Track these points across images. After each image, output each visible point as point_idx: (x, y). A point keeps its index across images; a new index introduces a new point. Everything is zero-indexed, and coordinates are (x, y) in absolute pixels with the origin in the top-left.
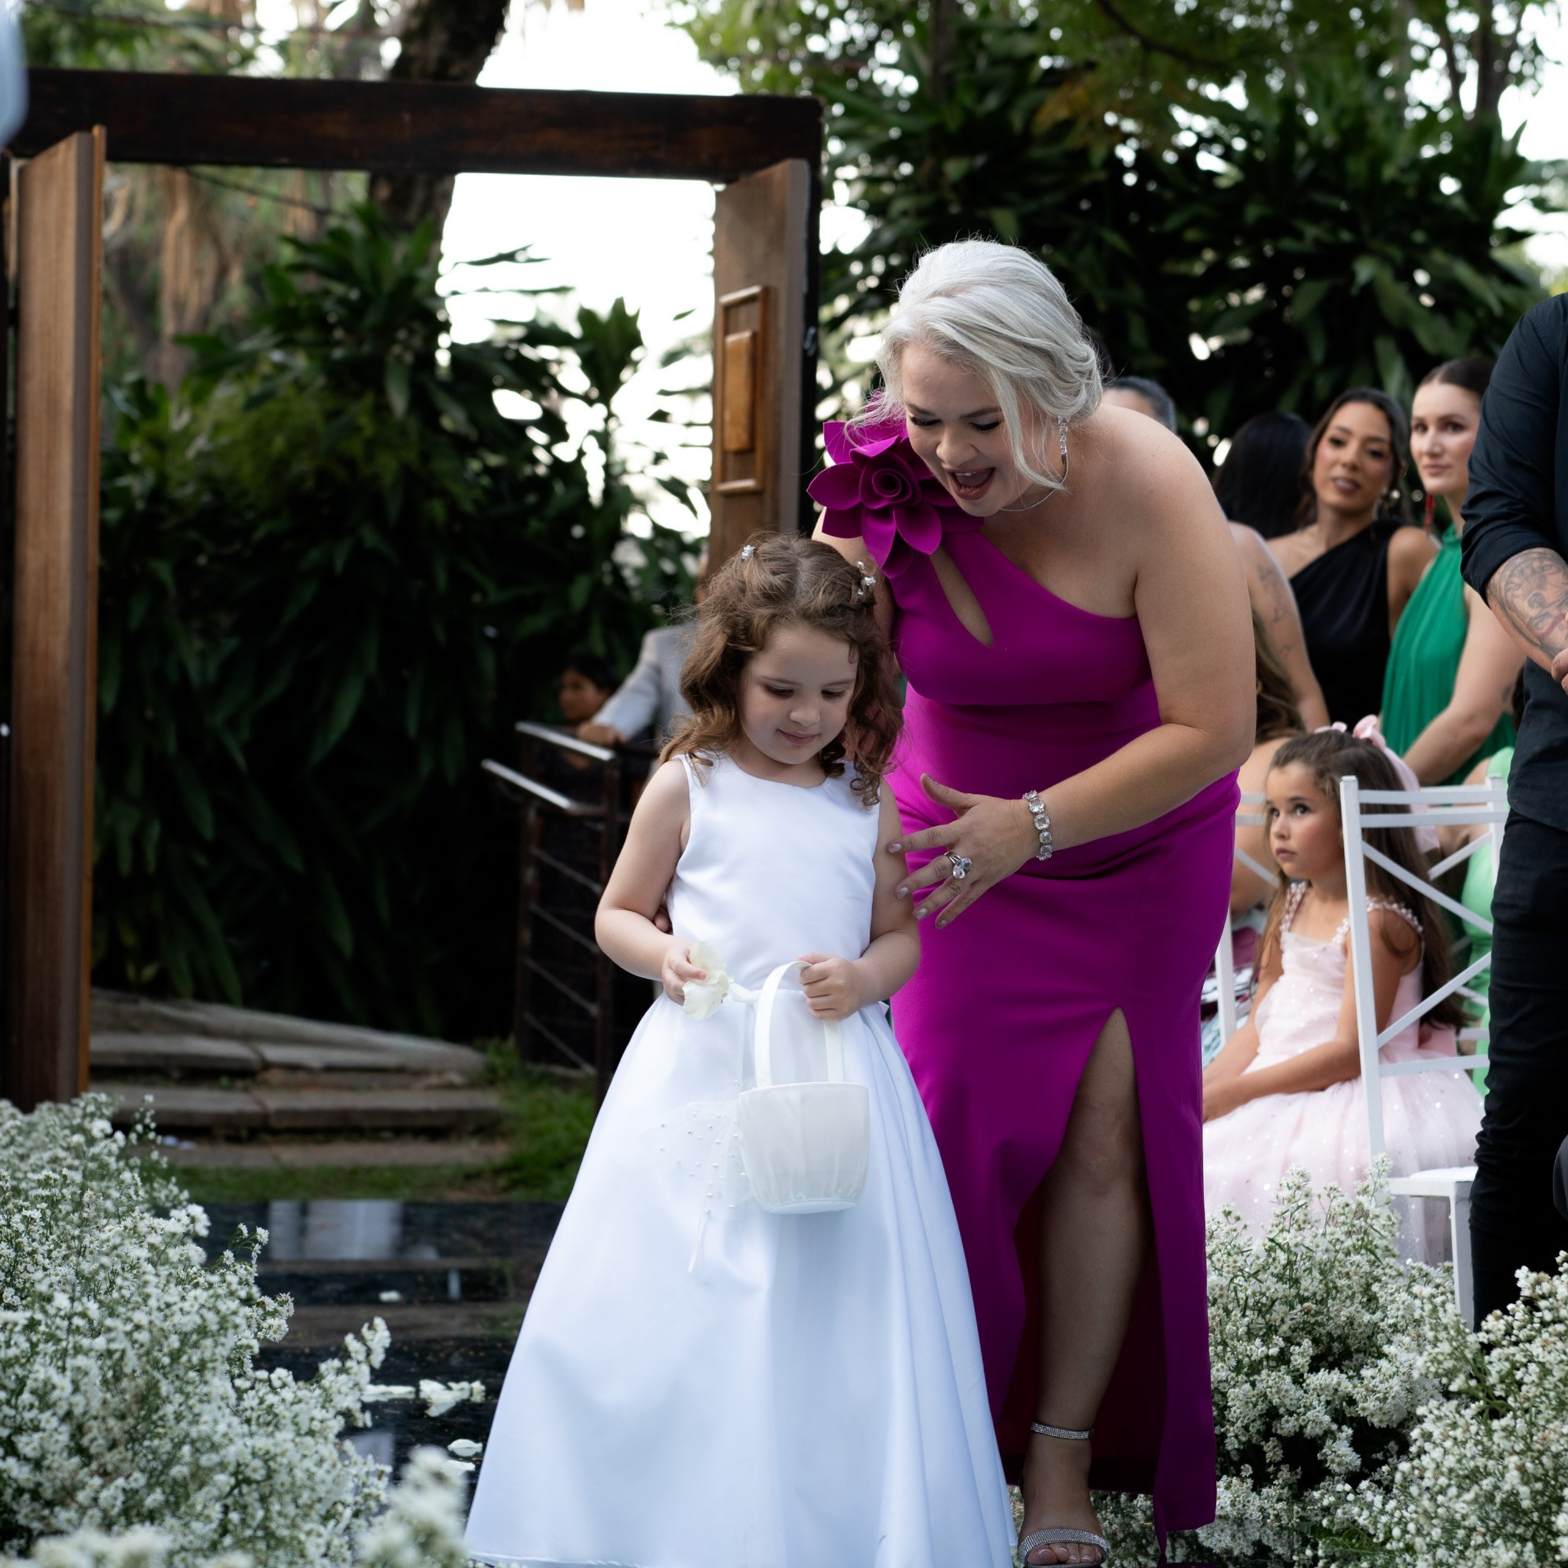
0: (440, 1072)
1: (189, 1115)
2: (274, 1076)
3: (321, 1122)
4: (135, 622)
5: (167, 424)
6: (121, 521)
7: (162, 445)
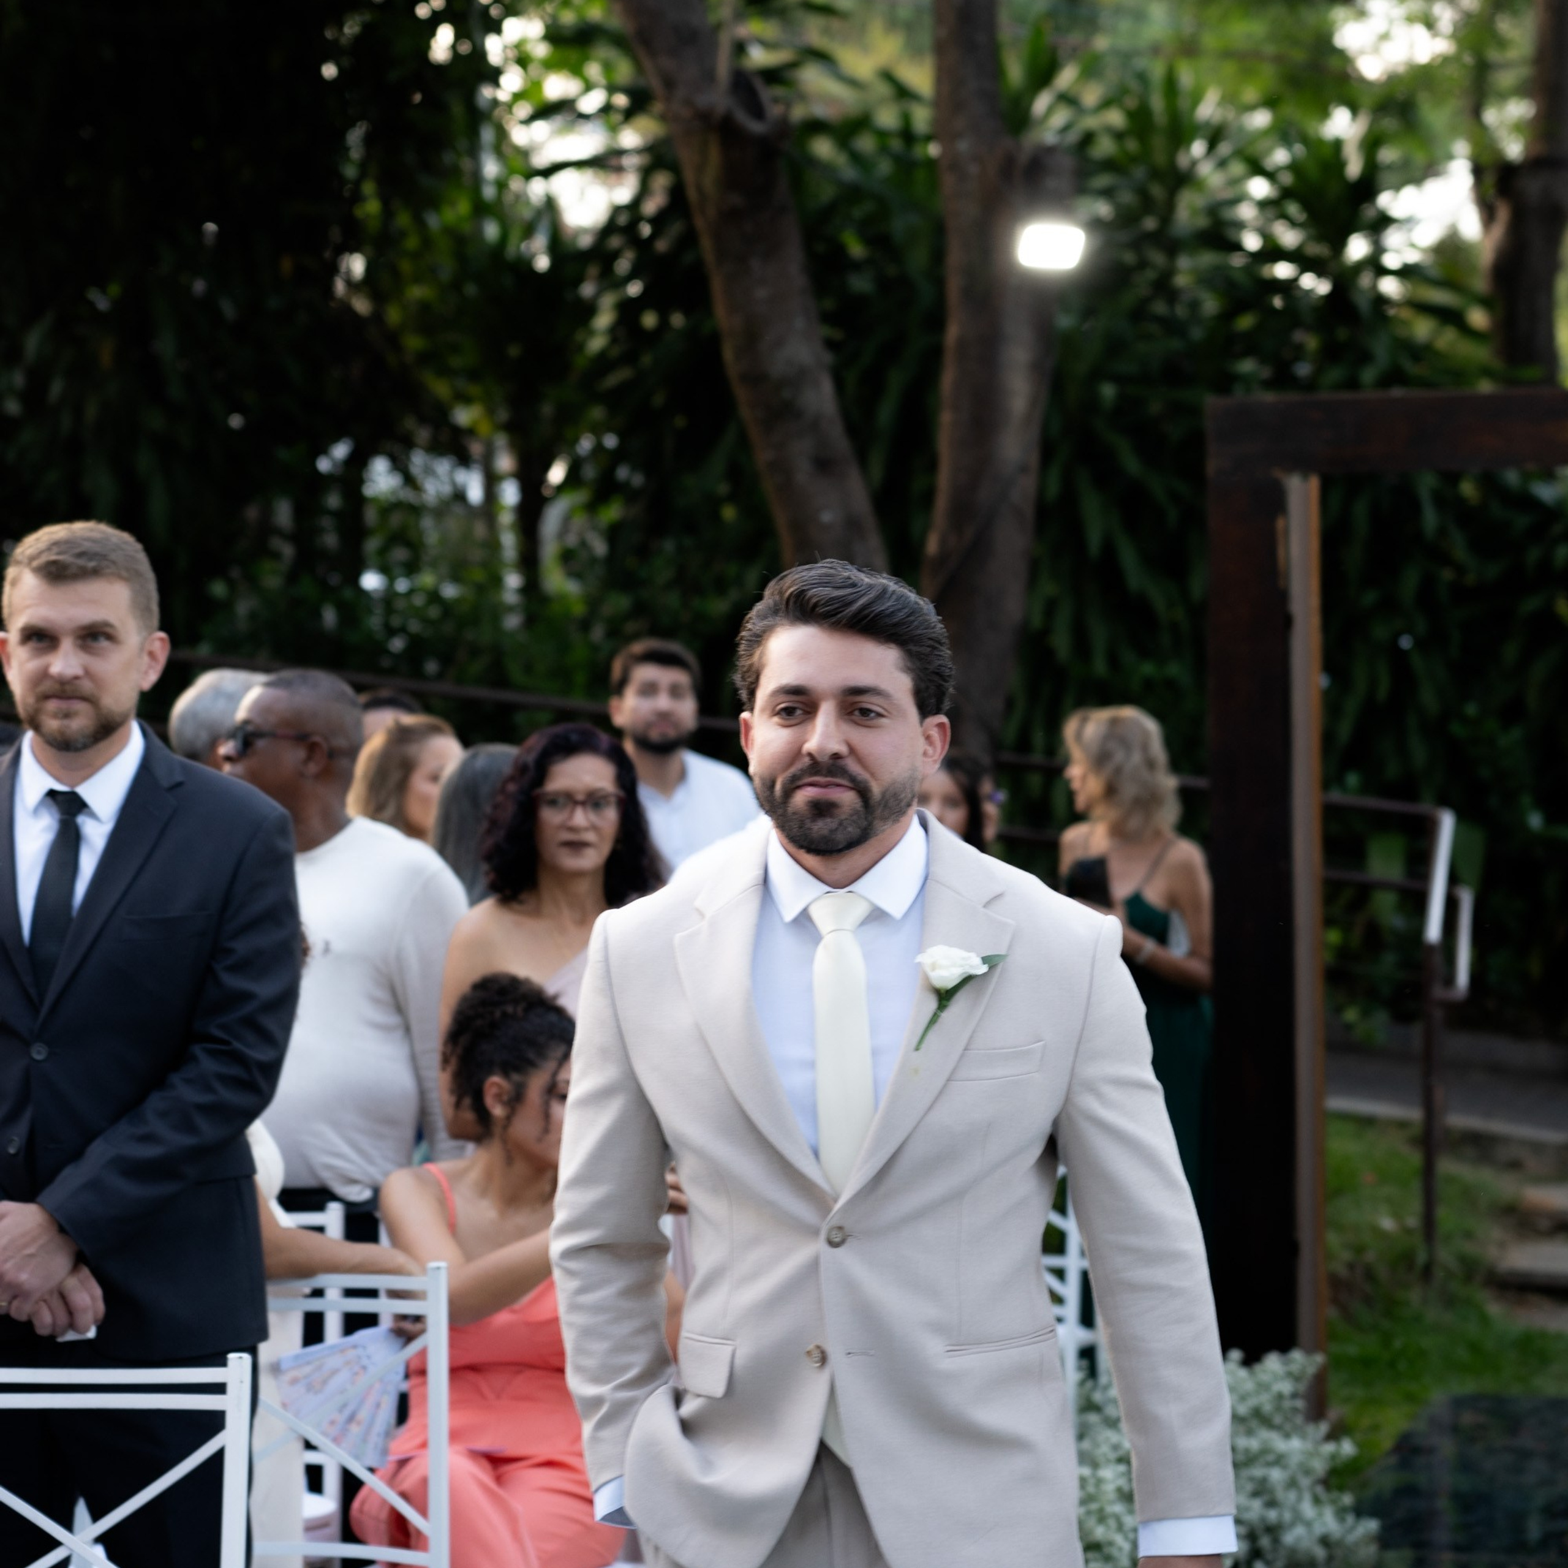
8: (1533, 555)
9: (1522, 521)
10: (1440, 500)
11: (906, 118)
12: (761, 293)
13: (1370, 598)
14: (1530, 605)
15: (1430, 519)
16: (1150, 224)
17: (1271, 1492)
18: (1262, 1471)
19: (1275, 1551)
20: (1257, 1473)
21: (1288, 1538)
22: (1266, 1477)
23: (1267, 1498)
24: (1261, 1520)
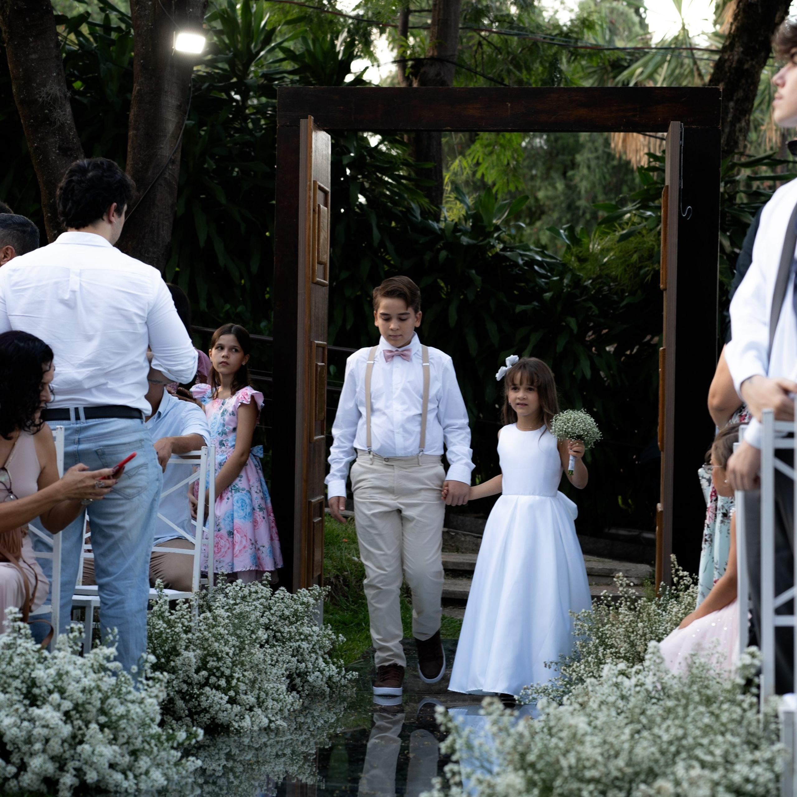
4: (559, 348)
5: (588, 249)
6: (552, 298)
7: (582, 260)
8: (428, 256)
9: (423, 240)
10: (381, 228)
11: (107, 18)
12: (34, 56)
13: (344, 275)
14: (427, 281)
15: (376, 234)
16: (235, 80)
17: (302, 655)
18: (298, 643)
19: (303, 686)
20: (295, 645)
21: (311, 679)
22: (299, 646)
23: (300, 658)
24: (297, 668)
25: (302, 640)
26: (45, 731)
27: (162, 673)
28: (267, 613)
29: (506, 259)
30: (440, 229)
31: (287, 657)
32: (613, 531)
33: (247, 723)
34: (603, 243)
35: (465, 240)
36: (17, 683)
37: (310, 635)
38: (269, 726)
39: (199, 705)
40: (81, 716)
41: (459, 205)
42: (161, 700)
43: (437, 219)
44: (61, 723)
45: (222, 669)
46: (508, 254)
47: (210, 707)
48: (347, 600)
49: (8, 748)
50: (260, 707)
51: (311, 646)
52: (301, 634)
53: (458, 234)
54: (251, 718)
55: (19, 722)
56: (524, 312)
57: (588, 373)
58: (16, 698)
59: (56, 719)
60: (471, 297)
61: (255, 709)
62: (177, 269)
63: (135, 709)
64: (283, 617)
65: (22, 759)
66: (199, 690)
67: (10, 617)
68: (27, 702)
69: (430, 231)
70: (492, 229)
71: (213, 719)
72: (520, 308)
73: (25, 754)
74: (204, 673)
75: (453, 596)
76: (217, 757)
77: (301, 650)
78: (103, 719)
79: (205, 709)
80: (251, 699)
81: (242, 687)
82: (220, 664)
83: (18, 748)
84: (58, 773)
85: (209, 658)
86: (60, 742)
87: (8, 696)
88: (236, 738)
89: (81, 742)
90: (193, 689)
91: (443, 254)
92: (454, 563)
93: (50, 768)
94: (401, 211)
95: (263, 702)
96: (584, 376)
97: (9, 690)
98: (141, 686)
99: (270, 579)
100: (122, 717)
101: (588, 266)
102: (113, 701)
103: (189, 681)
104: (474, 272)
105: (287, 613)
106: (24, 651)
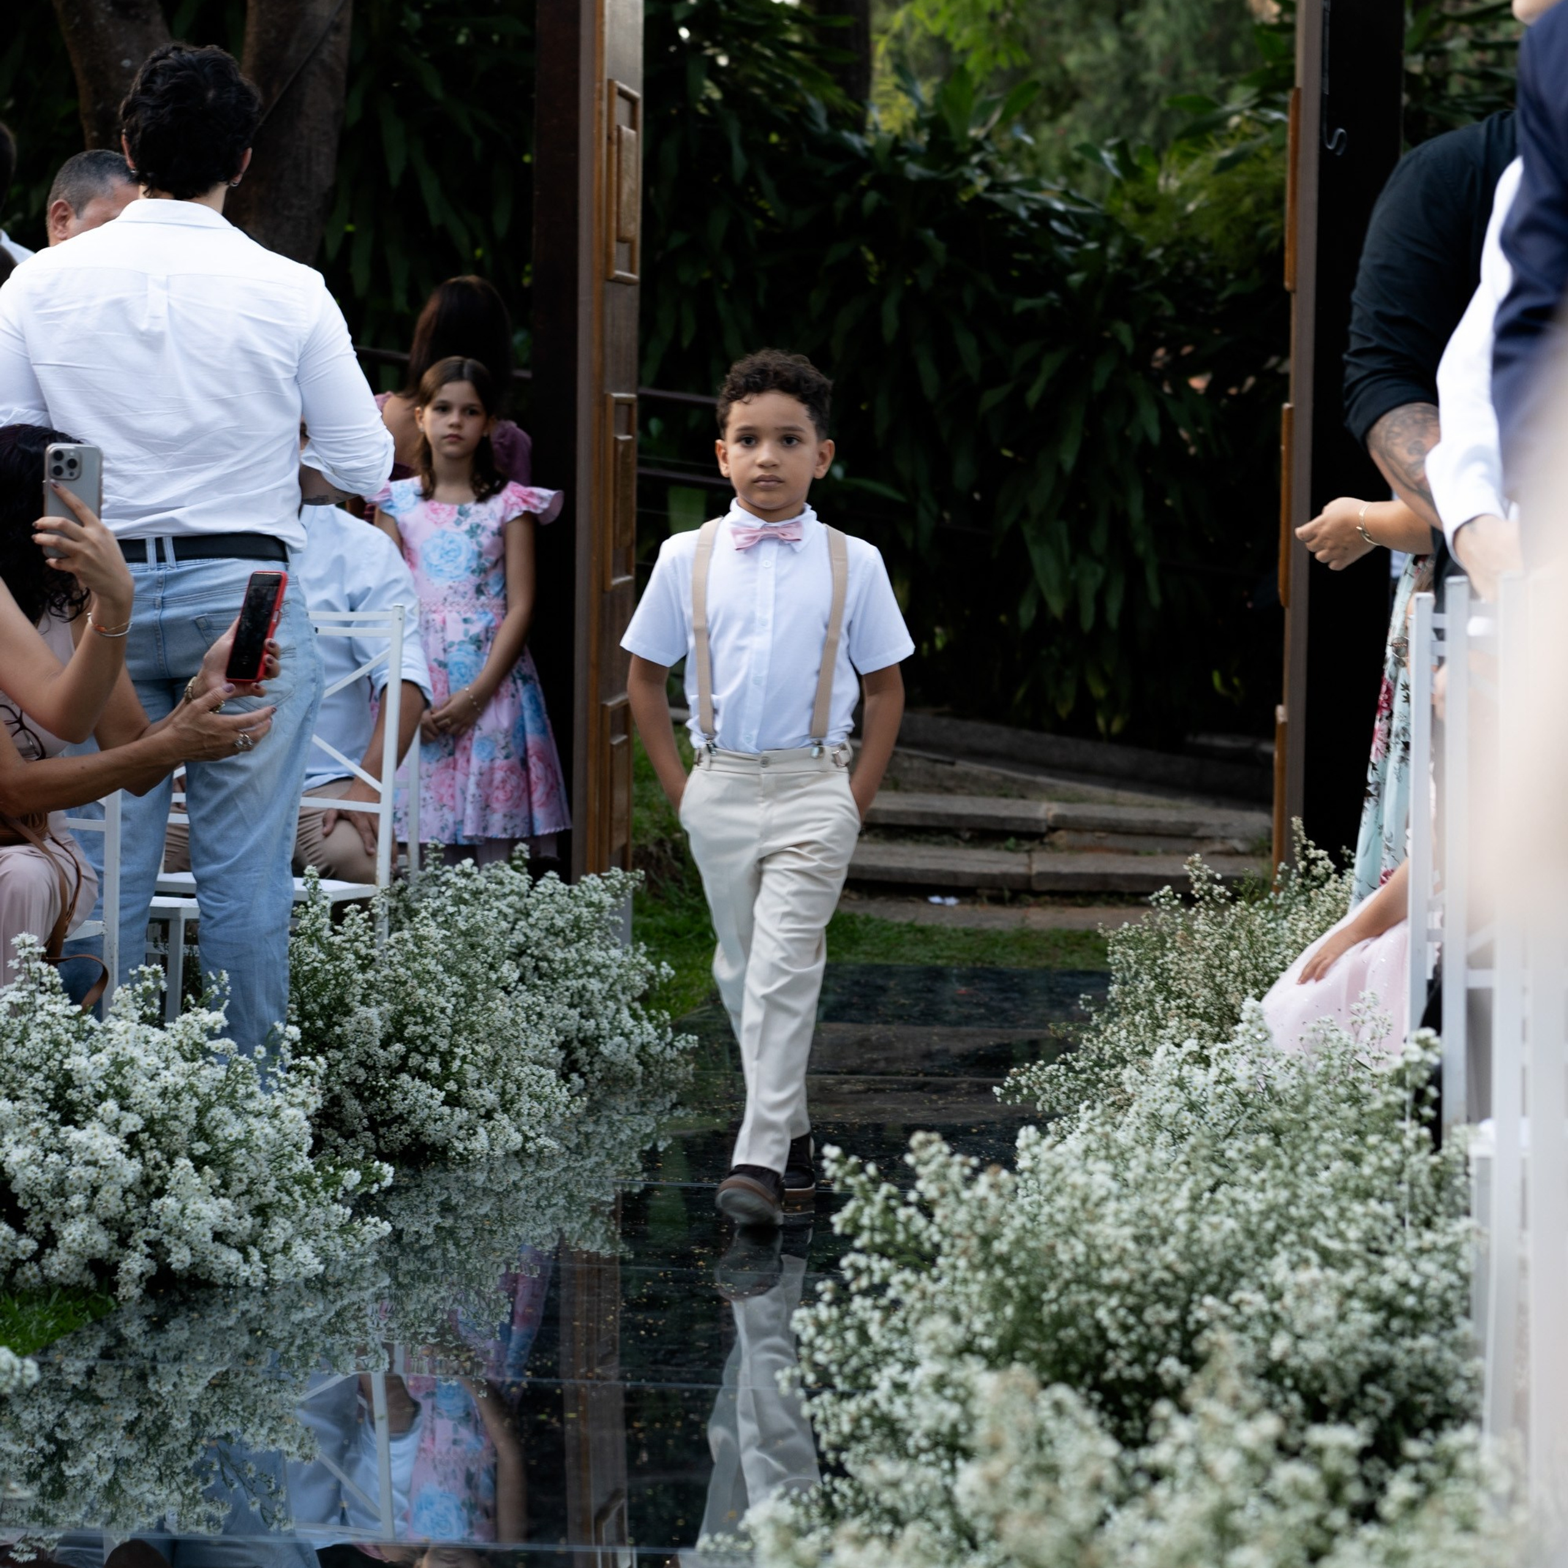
0: (1224, 838)
1: (955, 875)
2: (1062, 837)
3: (1082, 886)
4: (1099, 384)
5: (1155, 187)
6: (1085, 284)
7: (1144, 208)
8: (841, 203)
9: (831, 169)
10: (748, 148)
13: (677, 240)
14: (838, 252)
15: (739, 159)
17: (589, 1003)
18: (581, 982)
19: (591, 1063)
20: (575, 984)
21: (605, 1050)
22: (584, 987)
23: (585, 1009)
24: (579, 1030)
25: (590, 975)
26: (91, 1173)
27: (313, 1059)
28: (521, 923)
29: (995, 206)
30: (867, 149)
31: (559, 1009)
32: (1203, 740)
33: (480, 1142)
34: (1185, 175)
35: (914, 170)
36: (37, 1081)
37: (605, 966)
38: (523, 1149)
39: (389, 1108)
40: (159, 1142)
41: (903, 99)
42: (311, 1111)
43: (859, 126)
44: (120, 1157)
45: (432, 1039)
46: (999, 197)
47: (410, 1112)
48: (681, 889)
49: (20, 1203)
50: (506, 1111)
51: (606, 986)
52: (586, 963)
53: (901, 158)
54: (489, 1133)
55: (40, 1154)
56: (1030, 312)
57: (1155, 433)
58: (34, 1108)
59: (113, 1149)
60: (926, 281)
61: (496, 1116)
62: (350, 228)
63: (263, 1128)
64: (552, 931)
65: (47, 1225)
66: (387, 1079)
67: (22, 953)
68: (55, 1116)
69: (845, 152)
70: (968, 147)
71: (416, 1135)
72: (1021, 304)
73: (52, 1214)
74: (398, 1047)
75: (886, 878)
76: (423, 1209)
77: (588, 995)
78: (201, 1148)
79: (401, 1116)
80: (489, 1096)
81: (472, 1074)
82: (430, 1030)
83: (39, 1203)
84: (116, 1250)
85: (407, 1019)
86: (119, 1193)
87: (18, 1104)
88: (460, 1172)
89: (160, 1193)
90: (376, 1078)
91: (871, 199)
92: (888, 813)
93: (102, 1241)
94: (789, 114)
95: (512, 1102)
96: (1146, 439)
97: (21, 1093)
98: (274, 1083)
99: (527, 856)
100: (238, 1143)
101: (1156, 220)
102: (220, 1112)
103: (370, 1062)
104: (930, 233)
105: (560, 922)
106: (48, 1019)
